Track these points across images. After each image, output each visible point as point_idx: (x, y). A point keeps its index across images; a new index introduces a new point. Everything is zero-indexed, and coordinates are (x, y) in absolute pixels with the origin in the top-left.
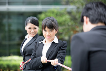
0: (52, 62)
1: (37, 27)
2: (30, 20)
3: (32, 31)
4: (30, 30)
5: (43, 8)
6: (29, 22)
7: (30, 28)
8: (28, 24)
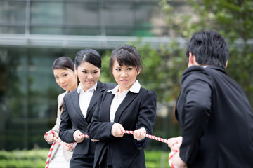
0: (136, 134)
1: (98, 70)
2: (85, 56)
3: (90, 76)
4: (86, 75)
5: (108, 42)
6: (84, 59)
7: (85, 72)
8: (82, 64)
